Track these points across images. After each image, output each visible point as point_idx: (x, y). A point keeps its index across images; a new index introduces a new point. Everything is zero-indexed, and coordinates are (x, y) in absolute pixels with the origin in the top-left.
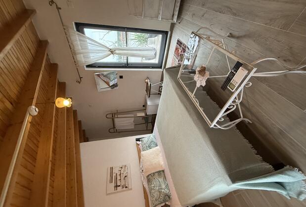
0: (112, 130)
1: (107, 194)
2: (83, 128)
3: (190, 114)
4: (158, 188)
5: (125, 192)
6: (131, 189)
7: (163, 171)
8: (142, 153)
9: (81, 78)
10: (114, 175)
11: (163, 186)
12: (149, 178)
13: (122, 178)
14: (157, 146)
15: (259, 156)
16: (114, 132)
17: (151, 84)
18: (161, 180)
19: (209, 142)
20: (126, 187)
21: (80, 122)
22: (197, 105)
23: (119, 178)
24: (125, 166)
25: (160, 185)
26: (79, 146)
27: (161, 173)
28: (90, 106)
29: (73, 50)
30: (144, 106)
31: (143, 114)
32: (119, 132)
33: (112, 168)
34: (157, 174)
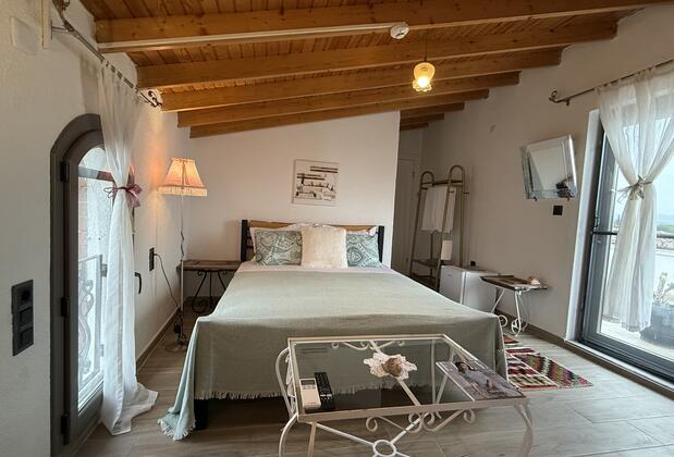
0: (427, 178)
1: (295, 162)
2: (449, 116)
3: (334, 319)
4: (276, 245)
5: (291, 191)
6: (293, 202)
7: (300, 264)
8: (345, 232)
9: (567, 101)
10: (323, 174)
11: (276, 256)
12: (296, 236)
13: (314, 189)
14: (350, 265)
15: (224, 397)
16: (422, 184)
17: (513, 289)
18: (287, 255)
19: (267, 324)
20: (297, 194)
21: (460, 107)
22: (344, 340)
23: (316, 182)
24: (333, 197)
25: (279, 251)
26: (393, 109)
27: (298, 258)
28: (493, 127)
29: (656, 75)
30: (473, 263)
31: (445, 256)
32: (419, 195)
33: (335, 171)
34: (299, 251)
